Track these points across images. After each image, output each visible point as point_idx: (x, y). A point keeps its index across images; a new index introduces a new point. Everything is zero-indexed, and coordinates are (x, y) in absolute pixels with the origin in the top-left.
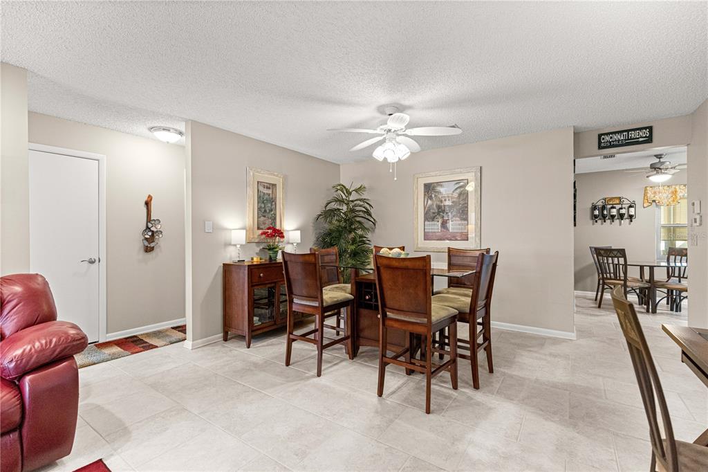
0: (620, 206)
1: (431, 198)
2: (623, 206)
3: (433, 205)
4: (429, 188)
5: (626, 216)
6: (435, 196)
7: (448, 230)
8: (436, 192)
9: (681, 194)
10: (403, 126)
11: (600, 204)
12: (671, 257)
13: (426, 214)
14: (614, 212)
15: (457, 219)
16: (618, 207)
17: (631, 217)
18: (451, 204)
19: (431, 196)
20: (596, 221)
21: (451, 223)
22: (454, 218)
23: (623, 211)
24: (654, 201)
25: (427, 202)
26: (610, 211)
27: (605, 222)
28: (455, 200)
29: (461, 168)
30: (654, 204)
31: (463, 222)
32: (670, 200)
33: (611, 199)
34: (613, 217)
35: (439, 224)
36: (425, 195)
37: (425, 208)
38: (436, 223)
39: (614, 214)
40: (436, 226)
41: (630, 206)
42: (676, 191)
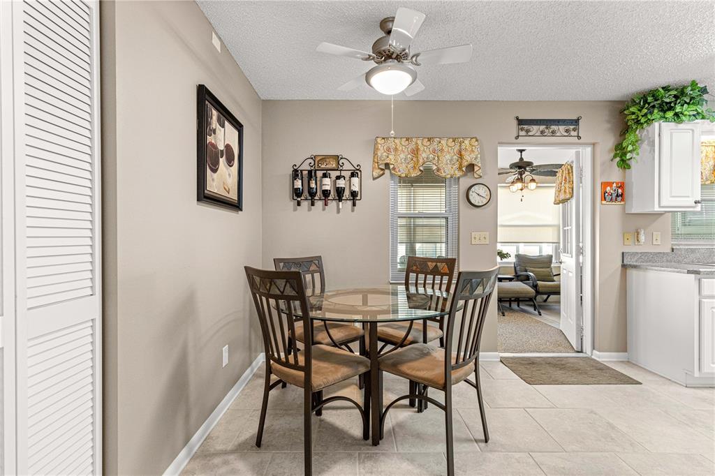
0: (338, 173)
2: (343, 173)
5: (347, 194)
9: (424, 155)
11: (306, 167)
12: (411, 274)
14: (327, 184)
16: (334, 174)
17: (354, 195)
20: (299, 204)
23: (341, 183)
24: (387, 165)
26: (321, 181)
27: (313, 204)
30: (387, 172)
32: (409, 166)
33: (325, 158)
34: (326, 194)
39: (328, 188)
41: (353, 175)
42: (418, 149)
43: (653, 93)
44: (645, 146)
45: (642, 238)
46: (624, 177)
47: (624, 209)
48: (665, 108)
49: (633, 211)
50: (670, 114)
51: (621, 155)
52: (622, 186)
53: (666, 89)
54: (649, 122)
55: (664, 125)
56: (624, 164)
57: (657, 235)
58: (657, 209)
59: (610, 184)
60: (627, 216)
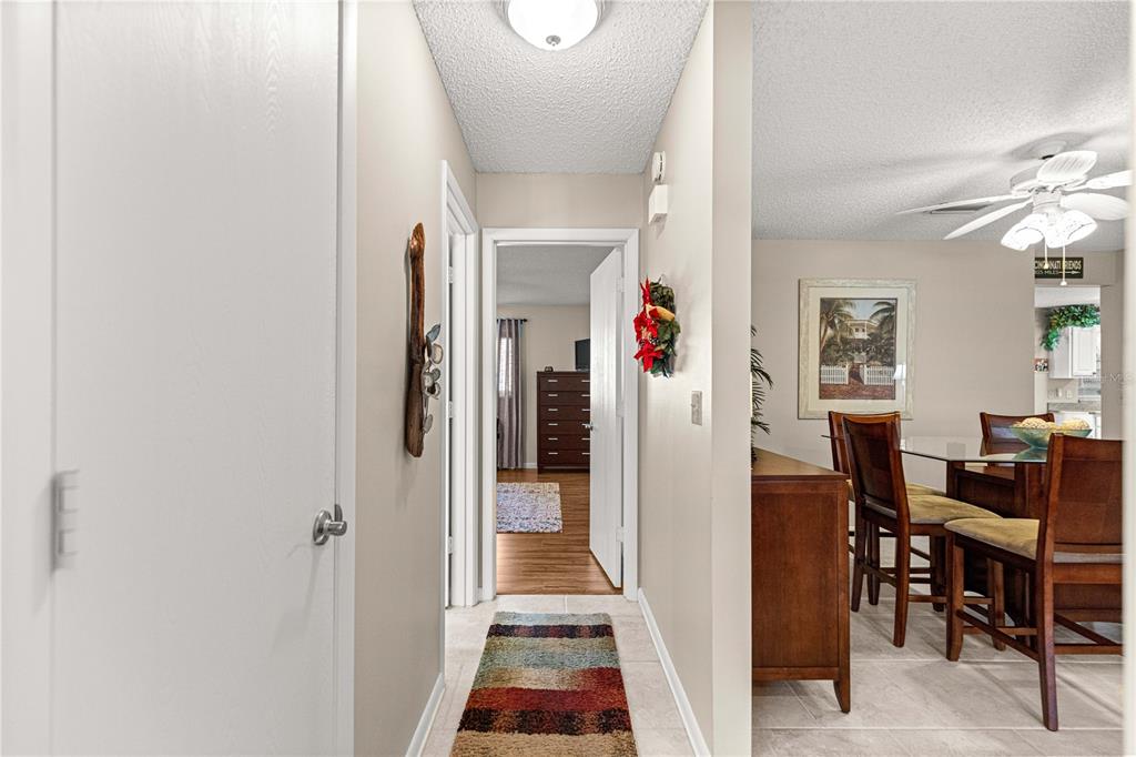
1: (832, 324)
3: (835, 336)
4: (830, 309)
6: (840, 321)
7: (861, 381)
8: (842, 315)
10: (1080, 175)
13: (823, 352)
15: (876, 362)
18: (866, 337)
19: (833, 322)
21: (866, 369)
22: (872, 362)
25: (826, 331)
28: (873, 331)
29: (886, 279)
31: (887, 369)
35: (846, 370)
36: (821, 318)
37: (821, 342)
38: (841, 368)
40: (840, 374)
43: (1068, 308)
44: (1062, 339)
45: (1060, 394)
46: (1048, 355)
47: (1048, 375)
48: (1075, 319)
49: (1055, 377)
50: (1078, 323)
51: (1047, 343)
52: (1047, 361)
53: (1076, 306)
54: (1065, 325)
55: (1075, 328)
56: (1048, 347)
57: (1069, 392)
58: (1070, 377)
59: (1040, 360)
60: (1050, 380)
